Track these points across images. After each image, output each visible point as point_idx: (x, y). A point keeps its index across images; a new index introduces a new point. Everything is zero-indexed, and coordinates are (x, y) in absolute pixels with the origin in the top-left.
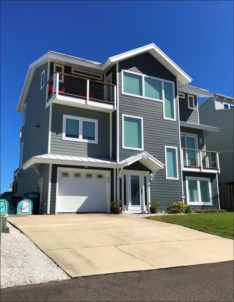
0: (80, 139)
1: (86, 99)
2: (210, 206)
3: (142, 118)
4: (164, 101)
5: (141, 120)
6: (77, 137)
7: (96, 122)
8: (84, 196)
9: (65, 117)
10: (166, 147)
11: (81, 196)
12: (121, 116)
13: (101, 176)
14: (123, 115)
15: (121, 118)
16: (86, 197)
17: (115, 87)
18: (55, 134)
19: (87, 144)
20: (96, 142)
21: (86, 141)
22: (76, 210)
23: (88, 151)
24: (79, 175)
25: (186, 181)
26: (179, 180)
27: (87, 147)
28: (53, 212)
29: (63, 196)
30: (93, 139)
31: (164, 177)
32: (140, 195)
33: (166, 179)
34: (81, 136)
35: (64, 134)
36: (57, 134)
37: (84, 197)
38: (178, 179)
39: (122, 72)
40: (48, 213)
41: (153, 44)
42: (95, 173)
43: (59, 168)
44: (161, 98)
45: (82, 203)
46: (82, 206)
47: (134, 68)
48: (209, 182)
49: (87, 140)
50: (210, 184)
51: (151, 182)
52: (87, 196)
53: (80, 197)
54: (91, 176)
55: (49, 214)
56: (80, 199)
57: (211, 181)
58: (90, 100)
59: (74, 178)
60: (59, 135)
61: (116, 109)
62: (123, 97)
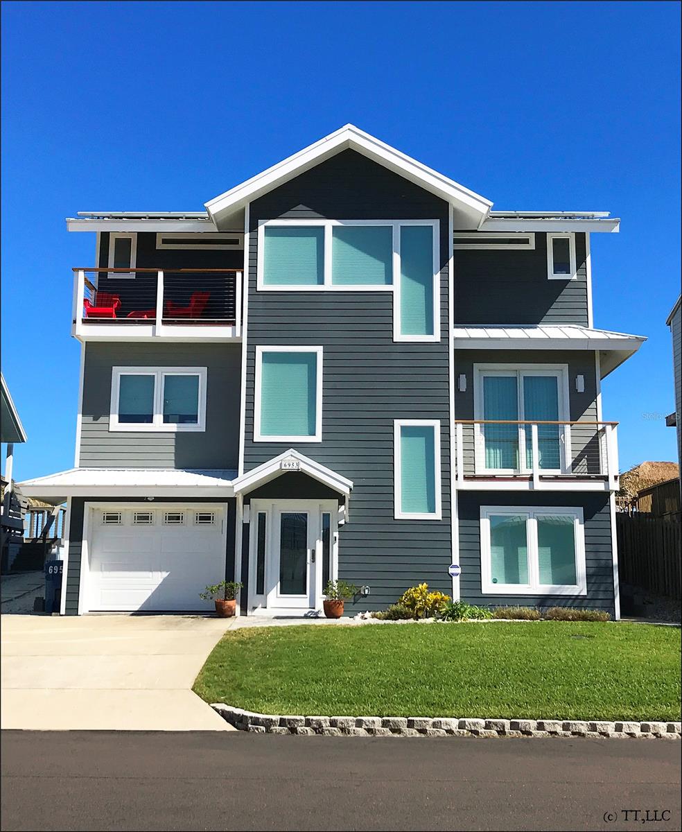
0: (158, 424)
1: (154, 323)
2: (573, 597)
3: (319, 350)
4: (397, 286)
5: (315, 354)
6: (149, 419)
7: (201, 373)
8: (161, 571)
9: (118, 372)
10: (398, 424)
11: (151, 571)
12: (252, 353)
13: (209, 518)
14: (260, 350)
15: (252, 360)
16: (165, 574)
17: (239, 275)
18: (90, 419)
19: (173, 436)
20: (200, 426)
21: (173, 427)
22: (138, 605)
23: (176, 454)
24: (147, 518)
25: (481, 520)
26: (441, 519)
27: (173, 442)
28: (73, 610)
29: (105, 573)
30: (194, 419)
31: (388, 513)
32: (308, 566)
33: (395, 518)
34: (158, 418)
35: (114, 418)
36: (96, 419)
37: (160, 573)
38: (438, 515)
39: (261, 229)
40: (63, 611)
41: (349, 126)
42: (191, 510)
43: (87, 505)
44: (389, 280)
45: (154, 588)
46: (152, 594)
47: (300, 207)
48: (577, 521)
49: (175, 425)
50: (583, 526)
51: (341, 529)
52: (167, 572)
53: (150, 574)
54: (179, 519)
55: (64, 614)
56: (149, 578)
57: (587, 518)
58: (164, 323)
59: (132, 525)
60: (102, 419)
61: (238, 334)
62: (261, 298)
